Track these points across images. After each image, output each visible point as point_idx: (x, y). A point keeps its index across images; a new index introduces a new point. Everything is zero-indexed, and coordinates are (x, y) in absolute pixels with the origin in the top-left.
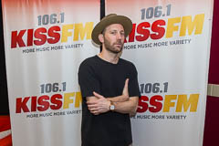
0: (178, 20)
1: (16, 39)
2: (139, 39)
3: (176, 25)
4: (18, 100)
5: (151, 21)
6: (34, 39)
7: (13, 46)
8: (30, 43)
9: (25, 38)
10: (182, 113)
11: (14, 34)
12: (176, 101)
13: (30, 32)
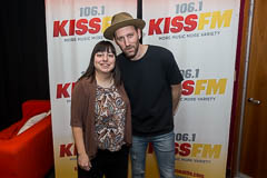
0: (209, 15)
1: (59, 29)
2: (173, 31)
3: (207, 19)
4: (60, 86)
5: (185, 16)
6: (76, 29)
7: (55, 35)
8: (72, 33)
9: (67, 28)
10: (212, 95)
11: (56, 23)
12: (206, 85)
13: (73, 22)
